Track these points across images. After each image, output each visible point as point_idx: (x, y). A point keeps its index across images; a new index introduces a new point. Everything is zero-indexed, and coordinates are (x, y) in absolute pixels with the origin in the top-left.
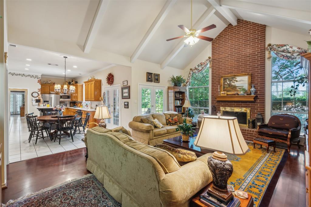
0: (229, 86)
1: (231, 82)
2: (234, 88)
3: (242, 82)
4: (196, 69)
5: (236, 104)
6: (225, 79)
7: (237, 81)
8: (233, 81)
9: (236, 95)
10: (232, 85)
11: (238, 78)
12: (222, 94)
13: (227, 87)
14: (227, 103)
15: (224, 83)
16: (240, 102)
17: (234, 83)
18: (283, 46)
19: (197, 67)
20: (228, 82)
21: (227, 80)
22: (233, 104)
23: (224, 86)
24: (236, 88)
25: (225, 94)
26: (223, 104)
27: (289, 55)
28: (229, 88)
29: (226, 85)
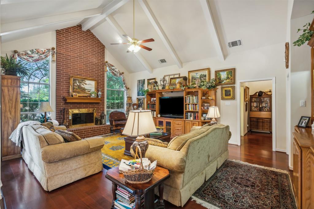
0: (79, 87)
1: (81, 84)
2: (84, 90)
3: (90, 86)
4: (26, 54)
5: (84, 105)
6: (74, 80)
7: (86, 84)
8: (83, 83)
9: (89, 97)
10: (82, 87)
11: (87, 82)
12: (75, 95)
13: (77, 89)
14: (76, 105)
15: (73, 84)
16: (88, 104)
17: (84, 85)
18: (113, 66)
19: (30, 53)
20: (78, 84)
21: (77, 81)
22: (82, 106)
23: (73, 87)
24: (85, 90)
25: (76, 95)
26: (72, 106)
27: (116, 73)
28: (78, 90)
29: (75, 86)
